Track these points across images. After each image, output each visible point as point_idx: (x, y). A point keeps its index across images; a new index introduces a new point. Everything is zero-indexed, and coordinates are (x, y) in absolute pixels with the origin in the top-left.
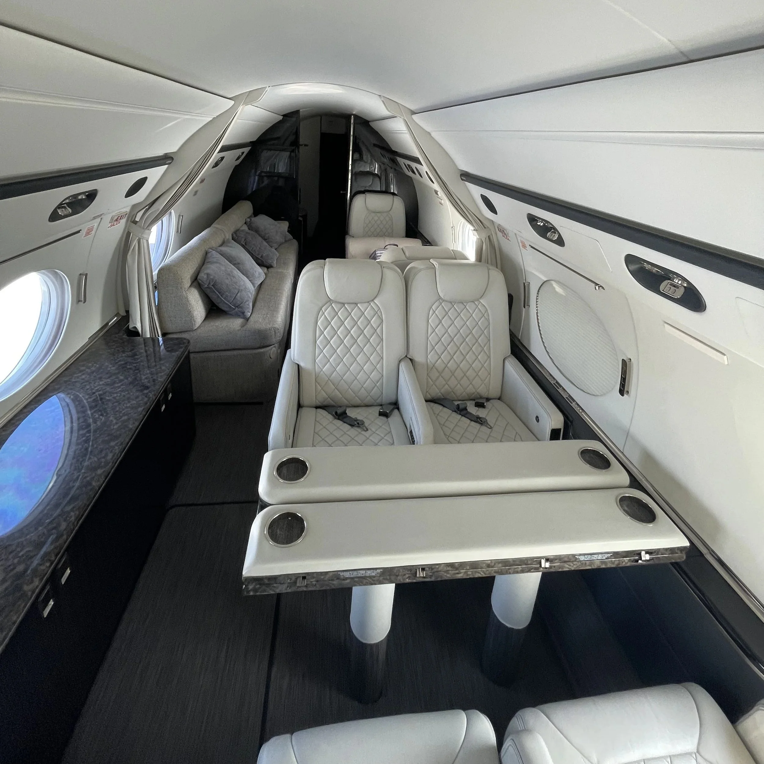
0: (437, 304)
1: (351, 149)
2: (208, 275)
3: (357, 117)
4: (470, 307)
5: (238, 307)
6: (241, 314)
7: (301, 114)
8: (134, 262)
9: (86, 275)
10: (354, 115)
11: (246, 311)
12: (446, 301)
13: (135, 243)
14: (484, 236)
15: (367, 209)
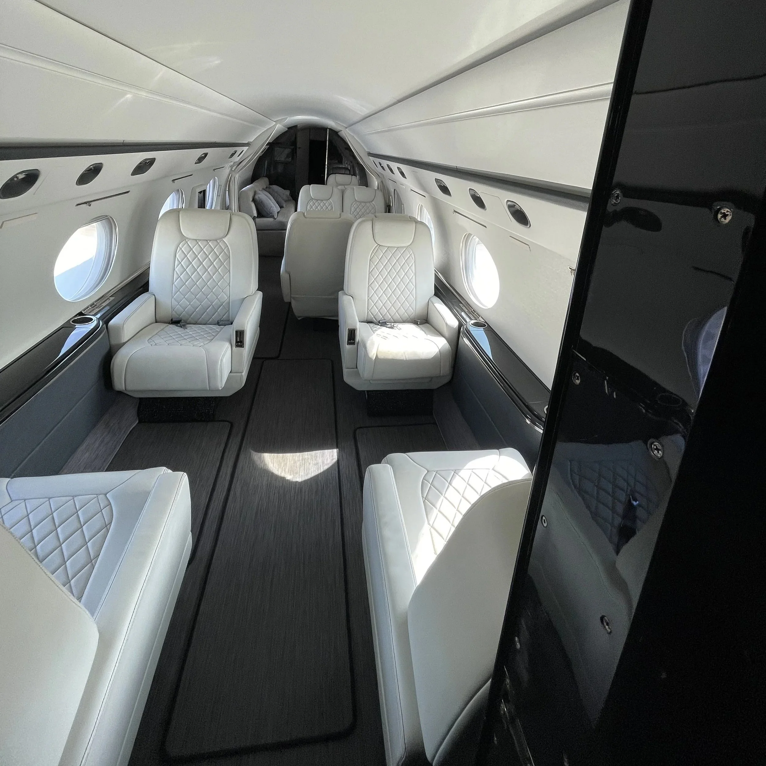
0: (355, 202)
1: (327, 148)
2: (259, 197)
3: (330, 129)
4: (368, 204)
5: (271, 213)
6: (273, 217)
7: (298, 127)
8: (232, 185)
9: (221, 185)
10: (329, 128)
11: (275, 215)
12: (358, 201)
13: (233, 178)
14: (379, 181)
15: (336, 182)
